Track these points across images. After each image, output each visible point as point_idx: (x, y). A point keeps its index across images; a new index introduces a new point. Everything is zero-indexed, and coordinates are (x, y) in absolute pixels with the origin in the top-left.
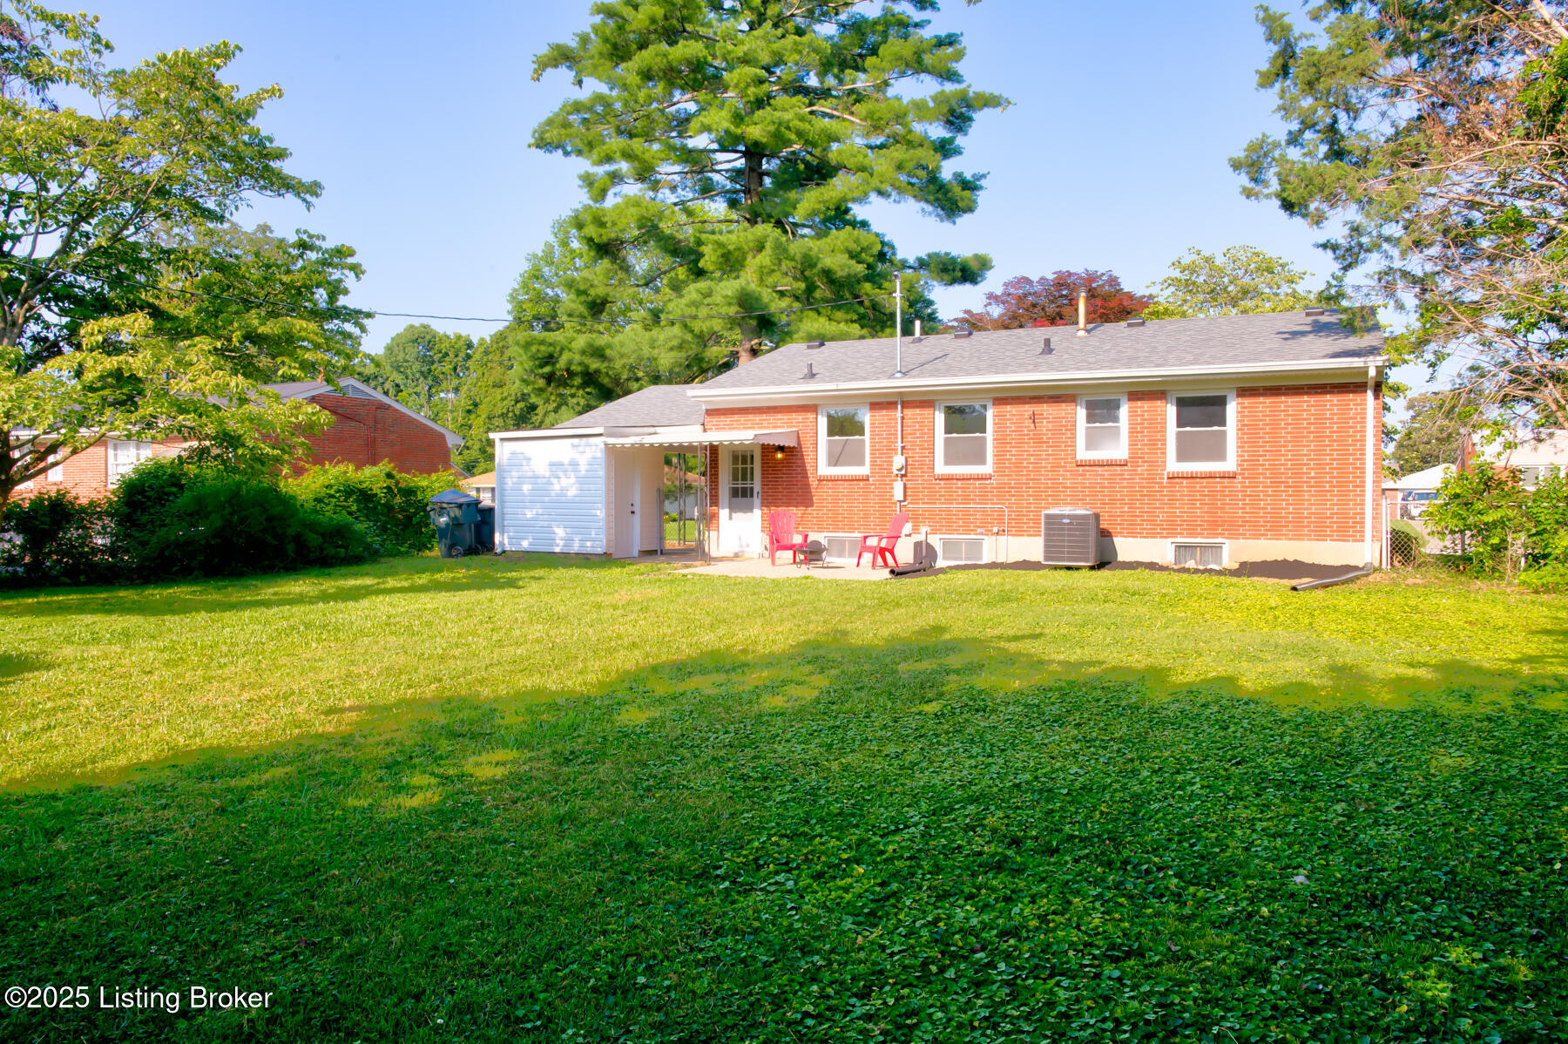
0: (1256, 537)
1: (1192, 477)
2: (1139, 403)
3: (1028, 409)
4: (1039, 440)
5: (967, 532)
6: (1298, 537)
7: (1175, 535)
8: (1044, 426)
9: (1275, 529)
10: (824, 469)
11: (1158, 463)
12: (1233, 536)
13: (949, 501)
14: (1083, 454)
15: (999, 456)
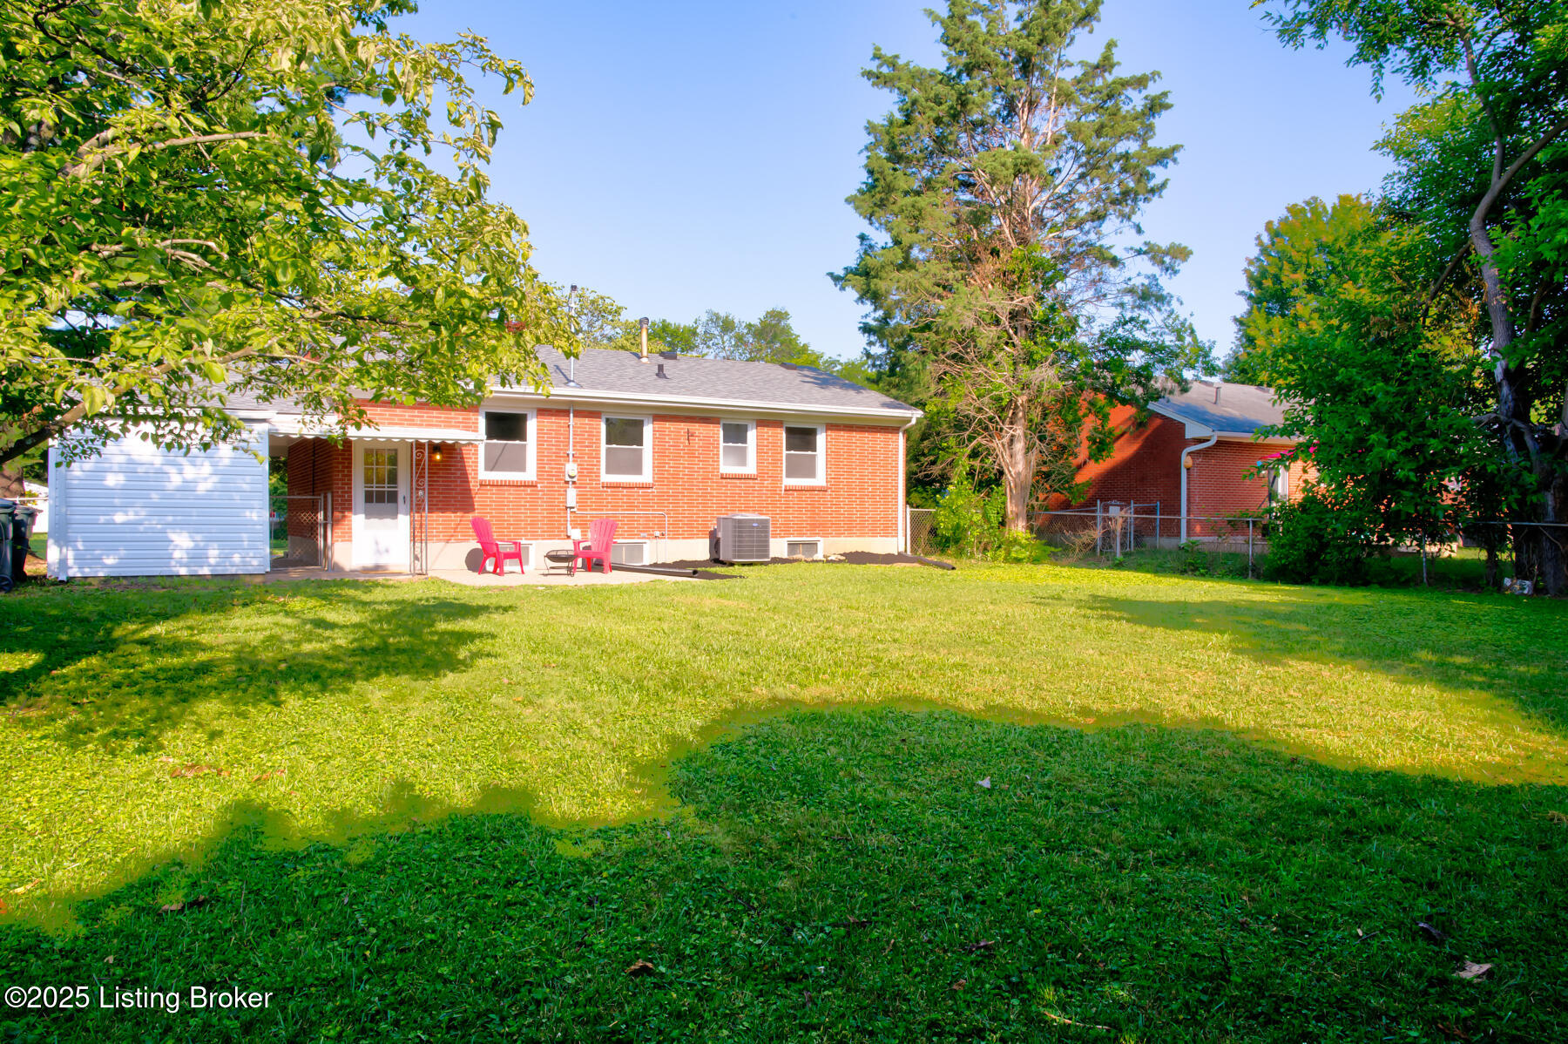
0: (838, 535)
1: (801, 490)
2: (766, 429)
3: (683, 426)
4: (691, 455)
5: (632, 536)
6: (862, 535)
7: (789, 535)
8: (696, 443)
9: (850, 529)
10: (484, 475)
11: (776, 479)
12: (825, 535)
13: (615, 508)
14: (726, 468)
15: (658, 467)
